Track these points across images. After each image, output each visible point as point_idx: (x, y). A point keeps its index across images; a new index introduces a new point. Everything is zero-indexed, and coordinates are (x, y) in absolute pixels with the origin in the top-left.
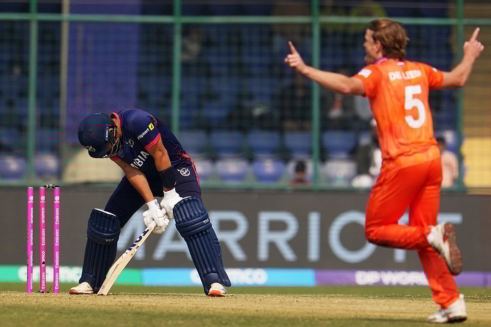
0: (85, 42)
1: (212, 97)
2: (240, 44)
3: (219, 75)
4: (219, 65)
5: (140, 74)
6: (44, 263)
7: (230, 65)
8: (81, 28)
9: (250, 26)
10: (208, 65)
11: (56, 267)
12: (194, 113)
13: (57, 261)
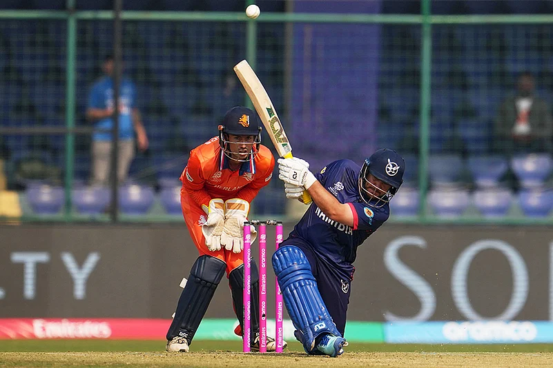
0: (314, 47)
1: (468, 113)
2: (502, 48)
3: (477, 87)
4: (477, 74)
5: (381, 86)
6: (264, 316)
7: (490, 74)
8: (308, 30)
9: (514, 26)
10: (464, 75)
11: (279, 321)
12: (447, 133)
13: (280, 314)
